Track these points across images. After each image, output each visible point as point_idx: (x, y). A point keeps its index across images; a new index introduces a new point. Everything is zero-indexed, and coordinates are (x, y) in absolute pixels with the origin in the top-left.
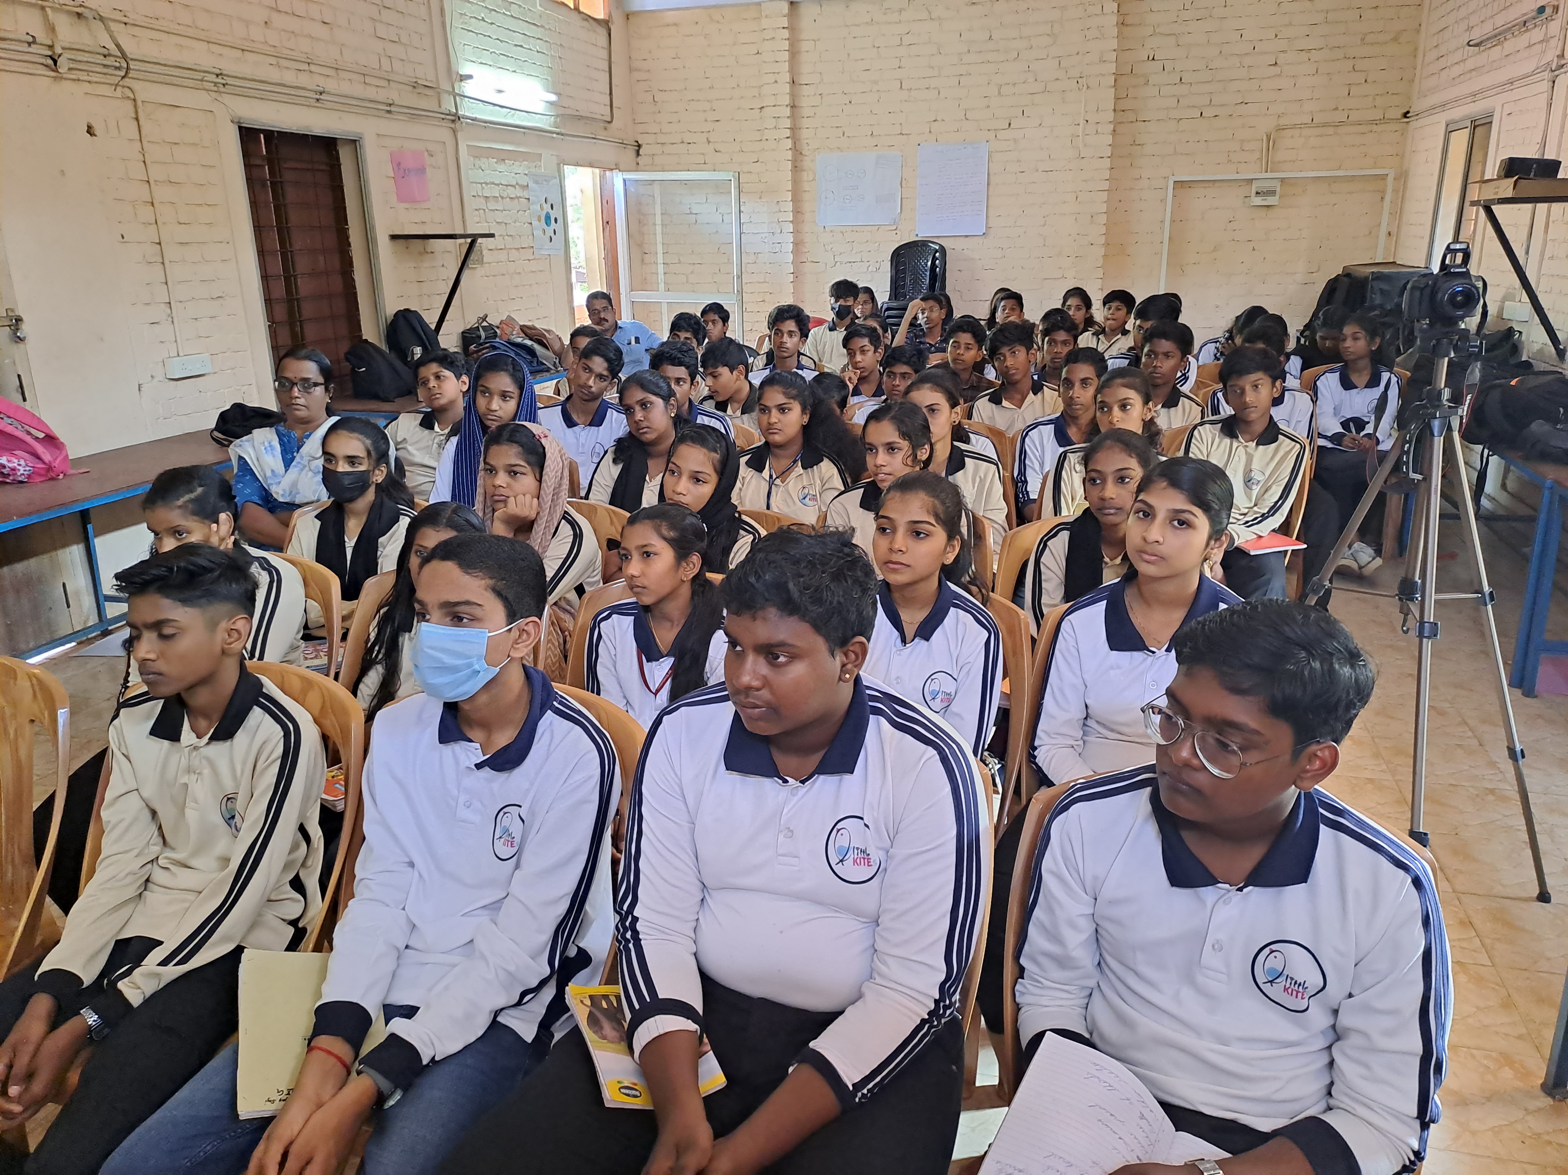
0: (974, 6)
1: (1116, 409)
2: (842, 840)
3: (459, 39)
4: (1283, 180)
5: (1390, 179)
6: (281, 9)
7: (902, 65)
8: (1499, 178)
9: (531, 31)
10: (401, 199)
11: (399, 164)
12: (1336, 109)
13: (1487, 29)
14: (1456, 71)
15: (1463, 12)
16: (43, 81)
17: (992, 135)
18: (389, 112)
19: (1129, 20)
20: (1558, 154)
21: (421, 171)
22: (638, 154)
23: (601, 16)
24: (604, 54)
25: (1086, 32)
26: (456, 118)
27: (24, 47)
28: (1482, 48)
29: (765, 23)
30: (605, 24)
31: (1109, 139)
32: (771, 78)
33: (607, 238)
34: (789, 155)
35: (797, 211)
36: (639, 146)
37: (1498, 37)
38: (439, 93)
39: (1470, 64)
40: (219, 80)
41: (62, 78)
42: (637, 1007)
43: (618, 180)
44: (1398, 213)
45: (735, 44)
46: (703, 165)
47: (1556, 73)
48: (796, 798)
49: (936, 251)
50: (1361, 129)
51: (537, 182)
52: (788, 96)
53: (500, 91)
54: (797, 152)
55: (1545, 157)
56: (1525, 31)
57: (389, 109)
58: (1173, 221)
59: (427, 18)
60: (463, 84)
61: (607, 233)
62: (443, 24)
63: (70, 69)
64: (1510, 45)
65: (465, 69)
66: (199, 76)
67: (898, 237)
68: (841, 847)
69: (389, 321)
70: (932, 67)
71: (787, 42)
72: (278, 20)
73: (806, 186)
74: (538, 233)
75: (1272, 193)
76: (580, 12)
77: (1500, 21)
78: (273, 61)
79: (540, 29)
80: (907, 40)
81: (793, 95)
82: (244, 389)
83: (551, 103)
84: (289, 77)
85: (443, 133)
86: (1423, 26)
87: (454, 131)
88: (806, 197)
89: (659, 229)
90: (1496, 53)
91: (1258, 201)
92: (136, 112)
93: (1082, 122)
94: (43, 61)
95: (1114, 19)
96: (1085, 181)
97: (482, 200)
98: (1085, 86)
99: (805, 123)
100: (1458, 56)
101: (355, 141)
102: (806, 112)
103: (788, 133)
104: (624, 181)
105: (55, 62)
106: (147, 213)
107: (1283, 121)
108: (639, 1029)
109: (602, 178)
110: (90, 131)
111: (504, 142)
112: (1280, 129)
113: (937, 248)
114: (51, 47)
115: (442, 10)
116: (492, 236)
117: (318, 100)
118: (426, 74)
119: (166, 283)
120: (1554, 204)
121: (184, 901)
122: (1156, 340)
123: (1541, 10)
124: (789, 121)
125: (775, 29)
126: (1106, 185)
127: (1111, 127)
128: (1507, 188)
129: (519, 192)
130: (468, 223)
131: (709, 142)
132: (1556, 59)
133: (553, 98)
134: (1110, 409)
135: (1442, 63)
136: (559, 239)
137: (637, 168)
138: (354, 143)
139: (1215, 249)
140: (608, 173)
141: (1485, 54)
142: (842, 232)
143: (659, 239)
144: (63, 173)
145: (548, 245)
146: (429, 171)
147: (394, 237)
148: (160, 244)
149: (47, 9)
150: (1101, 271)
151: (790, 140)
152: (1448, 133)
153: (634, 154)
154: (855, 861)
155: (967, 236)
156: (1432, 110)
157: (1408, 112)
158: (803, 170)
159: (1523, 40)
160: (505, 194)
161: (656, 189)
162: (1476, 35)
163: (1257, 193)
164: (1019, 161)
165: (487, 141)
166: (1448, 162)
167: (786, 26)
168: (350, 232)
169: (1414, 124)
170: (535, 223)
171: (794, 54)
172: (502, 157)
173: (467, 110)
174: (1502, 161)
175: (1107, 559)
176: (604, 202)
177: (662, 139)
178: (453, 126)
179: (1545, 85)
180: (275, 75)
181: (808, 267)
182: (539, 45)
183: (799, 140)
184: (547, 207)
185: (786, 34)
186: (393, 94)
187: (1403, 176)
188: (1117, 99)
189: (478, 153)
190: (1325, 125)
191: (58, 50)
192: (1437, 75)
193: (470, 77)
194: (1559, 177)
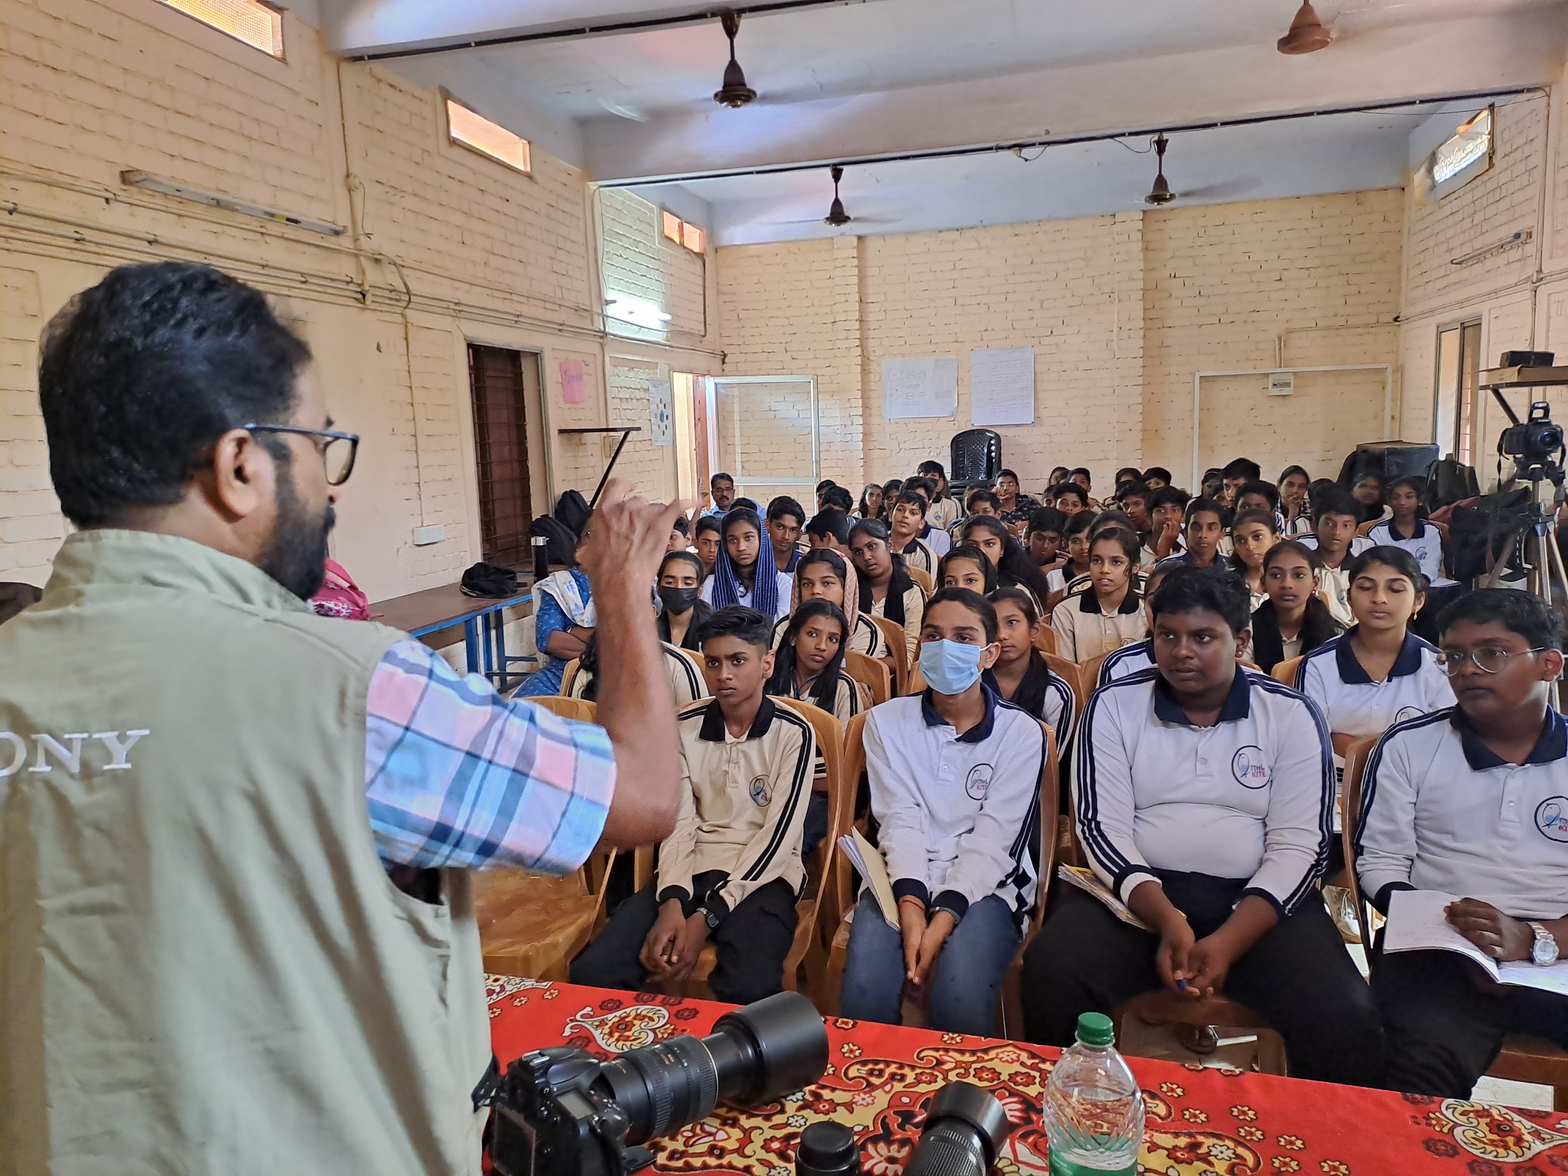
0: (1016, 237)
1: (1250, 540)
2: (1243, 761)
3: (607, 271)
4: (1295, 373)
5: (1389, 372)
6: (496, 252)
7: (956, 285)
8: (1502, 366)
9: (652, 264)
10: (566, 401)
11: (566, 372)
12: (1336, 315)
13: (1467, 249)
14: (1441, 283)
15: (1441, 237)
16: (354, 312)
17: (1036, 340)
18: (560, 330)
19: (1151, 246)
20: (1547, 347)
21: (580, 378)
22: (724, 362)
23: (697, 250)
24: (700, 281)
25: (1116, 257)
26: (604, 334)
27: (344, 286)
28: (1463, 265)
29: (837, 254)
30: (701, 256)
31: (1141, 343)
32: (843, 298)
33: (699, 432)
34: (859, 360)
35: (865, 407)
36: (725, 355)
37: (1478, 257)
38: (592, 315)
39: (1454, 278)
40: (457, 308)
41: (366, 309)
42: (1117, 871)
43: (710, 384)
44: (1400, 398)
45: (810, 271)
46: (782, 370)
47: (1537, 284)
48: (1205, 740)
49: (992, 438)
50: (1359, 331)
51: (654, 386)
52: (857, 313)
53: (631, 313)
54: (865, 357)
55: (1536, 350)
56: (1503, 252)
57: (561, 328)
58: (1201, 410)
59: (584, 255)
60: (608, 307)
61: (699, 427)
62: (596, 260)
63: (373, 302)
64: (1490, 263)
65: (609, 295)
66: (445, 305)
67: (956, 427)
68: (1243, 766)
69: (557, 501)
70: (983, 287)
71: (856, 269)
72: (495, 261)
73: (873, 386)
74: (655, 428)
75: (1288, 385)
76: (685, 247)
77: (1478, 243)
78: (489, 292)
79: (657, 262)
80: (959, 265)
81: (861, 312)
82: (462, 554)
83: (665, 322)
84: (499, 305)
85: (592, 347)
86: (1404, 247)
87: (602, 345)
88: (874, 395)
89: (737, 425)
90: (1477, 269)
91: (1276, 391)
92: (406, 334)
93: (1116, 330)
94: (356, 295)
95: (1139, 246)
96: (1122, 377)
97: (618, 401)
98: (1117, 300)
99: (872, 334)
100: (1442, 272)
101: (537, 354)
102: (873, 325)
103: (858, 342)
104: (716, 384)
105: (364, 296)
106: (408, 412)
107: (1291, 326)
108: (1125, 882)
109: (695, 383)
110: (379, 348)
111: (633, 354)
112: (1289, 332)
113: (992, 435)
114: (359, 285)
115: (596, 249)
116: (639, 429)
117: (516, 322)
118: (583, 301)
119: (418, 467)
120: (1548, 387)
121: (735, 849)
122: (1249, 495)
123: (1517, 236)
124: (858, 332)
125: (844, 258)
126: (1140, 381)
127: (1142, 333)
128: (1512, 374)
129: (640, 394)
130: (610, 419)
131: (787, 351)
132: (1535, 274)
133: (668, 317)
134: (1246, 541)
135: (1427, 277)
136: (669, 432)
137: (723, 373)
138: (536, 356)
139: (1240, 432)
140: (700, 378)
141: (1468, 269)
142: (905, 423)
143: (737, 432)
144: (361, 381)
145: (661, 437)
146: (585, 377)
147: (561, 432)
148: (415, 436)
149: (362, 258)
150: (1140, 452)
151: (859, 348)
152: (1439, 334)
153: (720, 362)
154: (1253, 775)
155: (1017, 425)
156: (1423, 315)
157: (1398, 317)
158: (871, 373)
159: (1503, 259)
160: (633, 397)
161: (735, 392)
162: (1456, 255)
163: (1274, 385)
164: (1061, 362)
165: (621, 352)
166: (1442, 357)
167: (855, 255)
168: (527, 428)
169: (1405, 327)
170: (653, 420)
171: (862, 278)
172: (632, 365)
173: (612, 328)
174: (1503, 354)
175: (1285, 638)
176: (697, 403)
177: (744, 349)
178: (601, 341)
179: (1528, 294)
180: (489, 303)
181: (875, 454)
182: (656, 275)
183: (866, 348)
184: (661, 406)
185: (855, 262)
186: (562, 316)
187: (1400, 370)
188: (1145, 309)
189: (618, 363)
190: (1328, 328)
191: (366, 288)
192: (1423, 288)
193: (614, 302)
194: (1554, 365)
